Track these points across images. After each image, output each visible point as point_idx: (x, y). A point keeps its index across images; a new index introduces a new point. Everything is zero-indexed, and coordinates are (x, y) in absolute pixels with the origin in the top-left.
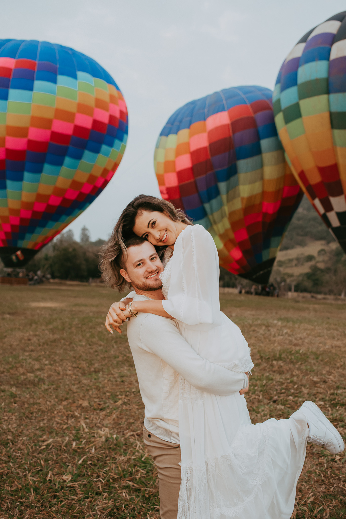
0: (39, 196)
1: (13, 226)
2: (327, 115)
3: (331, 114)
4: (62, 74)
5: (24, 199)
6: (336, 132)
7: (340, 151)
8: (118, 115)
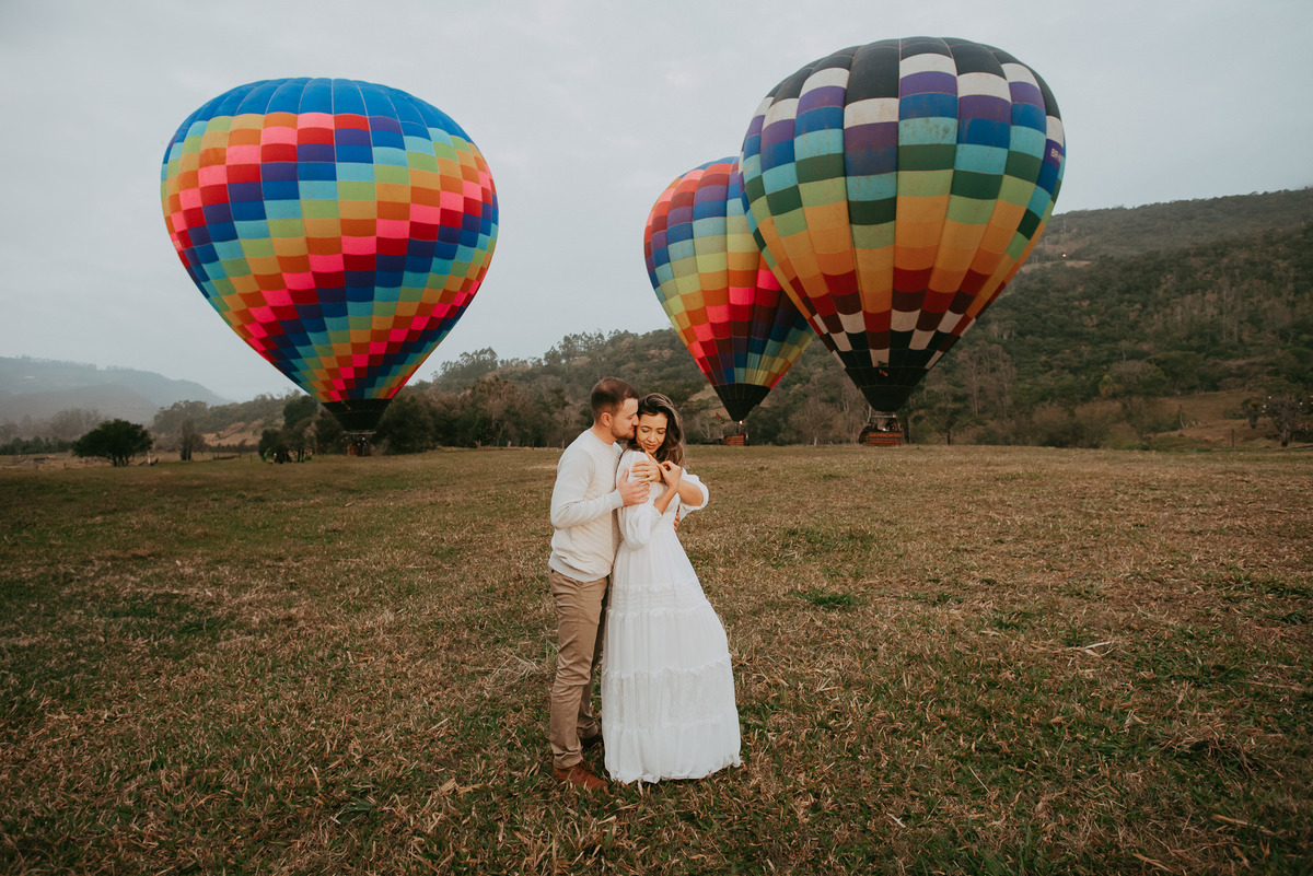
0: (398, 319)
1: (357, 369)
2: (844, 205)
3: (849, 204)
4: (409, 134)
5: (376, 327)
6: (856, 228)
7: (861, 254)
8: (479, 197)
